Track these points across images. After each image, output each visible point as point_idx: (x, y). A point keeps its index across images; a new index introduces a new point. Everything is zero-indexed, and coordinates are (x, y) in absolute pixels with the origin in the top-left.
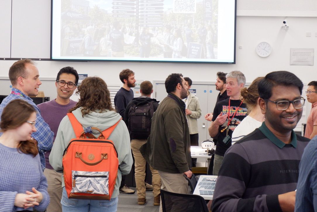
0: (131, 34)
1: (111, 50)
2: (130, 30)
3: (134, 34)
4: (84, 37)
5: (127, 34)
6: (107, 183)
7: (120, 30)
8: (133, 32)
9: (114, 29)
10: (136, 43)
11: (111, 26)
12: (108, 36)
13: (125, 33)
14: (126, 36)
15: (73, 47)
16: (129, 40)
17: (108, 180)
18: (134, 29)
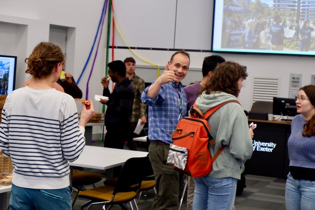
0: (291, 28)
1: (270, 43)
2: (291, 24)
3: (294, 28)
4: (245, 30)
5: (288, 28)
6: (185, 159)
7: (281, 24)
8: (294, 26)
9: (275, 23)
10: (296, 37)
11: (272, 20)
12: (268, 30)
13: (286, 27)
14: (286, 30)
15: (234, 40)
16: (290, 33)
17: (187, 156)
18: (295, 23)
